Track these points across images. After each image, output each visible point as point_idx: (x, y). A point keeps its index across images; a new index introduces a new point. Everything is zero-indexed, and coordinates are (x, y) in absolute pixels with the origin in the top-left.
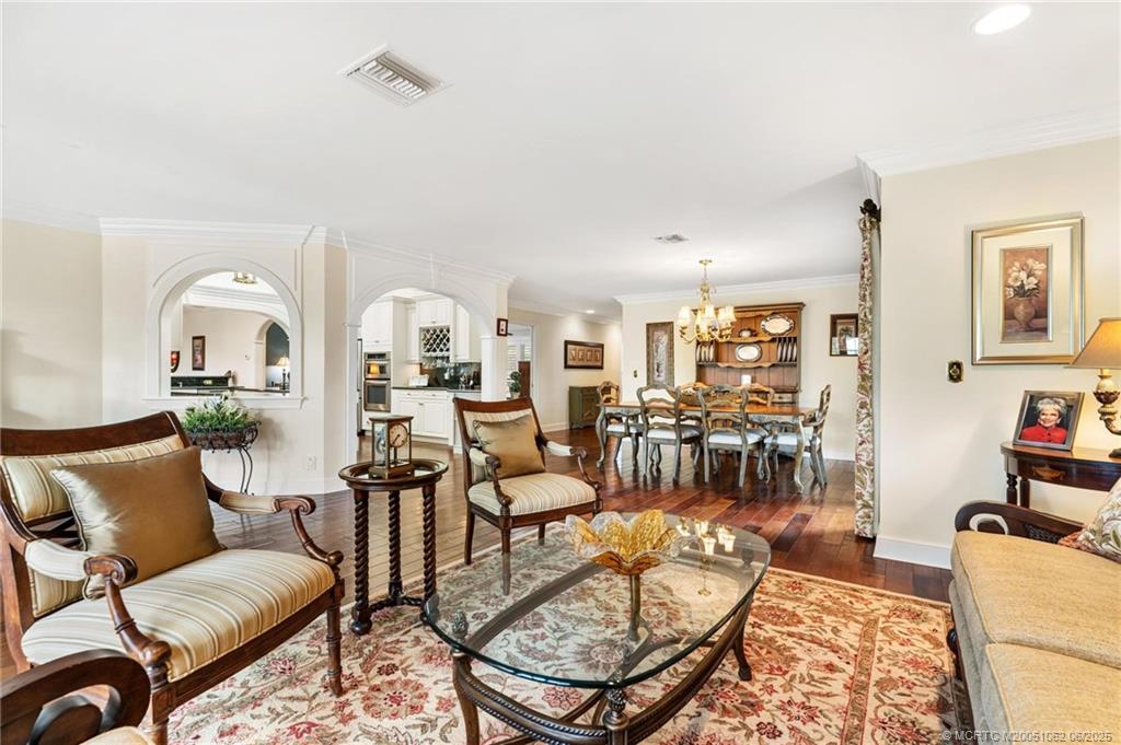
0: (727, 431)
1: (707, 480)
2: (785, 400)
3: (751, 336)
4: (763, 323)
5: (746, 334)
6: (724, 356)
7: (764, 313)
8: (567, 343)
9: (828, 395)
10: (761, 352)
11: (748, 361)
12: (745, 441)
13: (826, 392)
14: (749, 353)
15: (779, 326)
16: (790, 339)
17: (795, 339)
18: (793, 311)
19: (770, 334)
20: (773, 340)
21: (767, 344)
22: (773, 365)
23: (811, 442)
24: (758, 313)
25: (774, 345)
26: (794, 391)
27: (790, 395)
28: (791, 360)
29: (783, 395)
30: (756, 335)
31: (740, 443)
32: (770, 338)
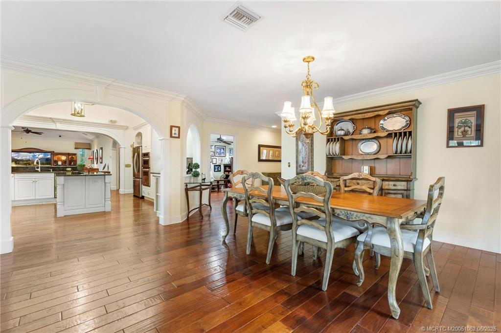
0: (312, 225)
1: (294, 273)
2: (399, 188)
3: (371, 133)
4: (382, 122)
5: (365, 132)
6: (350, 150)
7: (381, 113)
8: (260, 146)
9: (442, 188)
10: (380, 146)
11: (368, 154)
12: (330, 239)
13: (439, 185)
14: (370, 148)
15: (396, 123)
16: (405, 133)
17: (410, 133)
18: (409, 109)
19: (387, 131)
20: (389, 135)
21: (385, 140)
22: (389, 157)
23: (415, 247)
24: (376, 113)
25: (390, 140)
26: (409, 180)
27: (405, 183)
28: (406, 153)
29: (397, 183)
30: (375, 132)
31: (326, 241)
32: (386, 134)
